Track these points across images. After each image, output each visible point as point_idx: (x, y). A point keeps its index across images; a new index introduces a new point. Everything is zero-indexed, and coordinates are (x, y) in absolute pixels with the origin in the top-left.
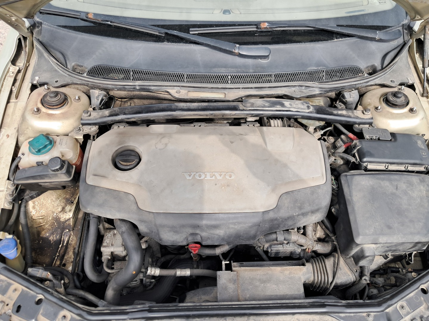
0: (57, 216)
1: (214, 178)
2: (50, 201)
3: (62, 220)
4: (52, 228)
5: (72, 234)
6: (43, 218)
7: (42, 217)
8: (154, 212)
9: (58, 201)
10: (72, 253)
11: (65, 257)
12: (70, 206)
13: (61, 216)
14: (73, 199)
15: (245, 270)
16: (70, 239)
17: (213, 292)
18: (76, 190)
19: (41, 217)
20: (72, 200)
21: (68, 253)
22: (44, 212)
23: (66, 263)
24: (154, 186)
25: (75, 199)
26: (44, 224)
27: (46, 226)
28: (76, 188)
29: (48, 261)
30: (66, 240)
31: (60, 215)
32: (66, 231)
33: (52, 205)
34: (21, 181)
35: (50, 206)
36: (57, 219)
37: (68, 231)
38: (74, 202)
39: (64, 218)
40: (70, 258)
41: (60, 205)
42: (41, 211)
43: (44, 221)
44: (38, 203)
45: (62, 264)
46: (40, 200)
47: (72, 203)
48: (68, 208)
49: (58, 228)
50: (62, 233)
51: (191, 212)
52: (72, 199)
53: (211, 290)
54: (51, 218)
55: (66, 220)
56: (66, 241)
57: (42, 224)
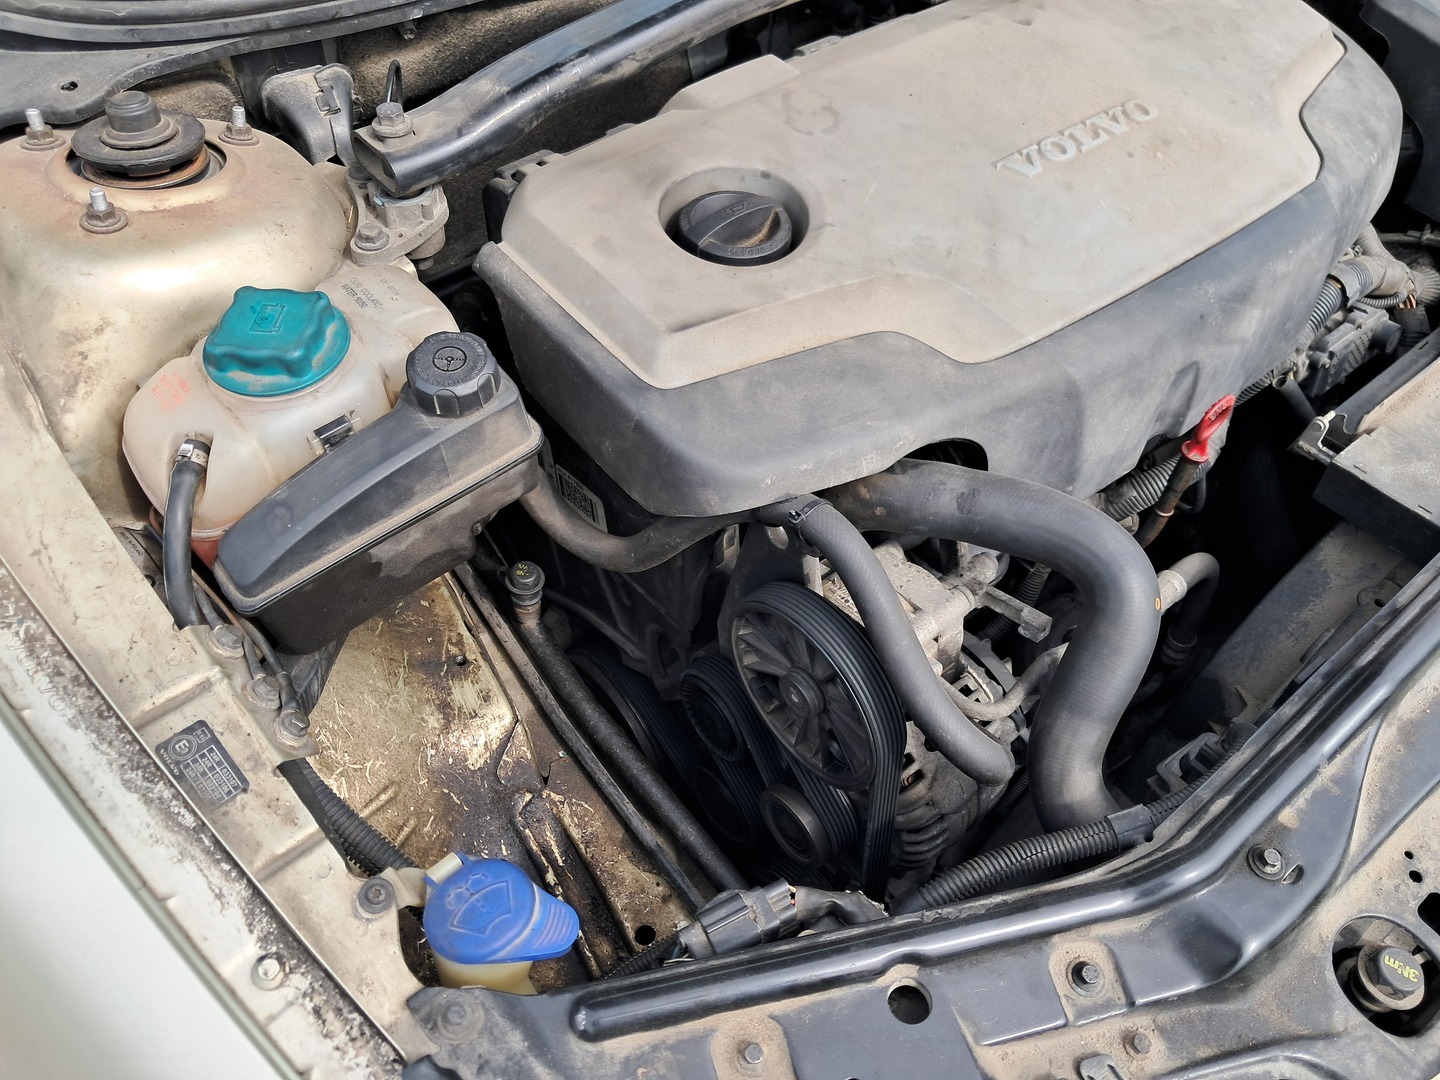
0: (446, 755)
1: (1104, 137)
2: (371, 701)
3: (476, 758)
4: (450, 825)
5: (557, 798)
6: (396, 794)
7: (390, 793)
8: (1034, 341)
9: (401, 684)
10: (630, 867)
11: (619, 903)
12: (467, 684)
13: (463, 742)
14: (454, 650)
15: (1393, 409)
16: (567, 821)
17: (1325, 571)
18: (429, 610)
19: (384, 797)
20: (451, 658)
21: (613, 877)
22: (379, 763)
23: (647, 921)
24: (950, 252)
25: (460, 643)
26: (412, 823)
27: (426, 830)
28: (425, 604)
29: (552, 974)
30: (551, 839)
31: (453, 740)
32: (521, 805)
33: (391, 716)
34: (282, 577)
35: (386, 722)
36: (451, 776)
37: (528, 797)
38: (470, 657)
39: (481, 742)
40: (643, 891)
41: (419, 700)
42: (369, 765)
43: (406, 807)
44: (333, 732)
45: (631, 934)
46: (331, 715)
47: (465, 662)
48: (464, 694)
49: (477, 811)
50: (512, 822)
51: (1145, 279)
52: (448, 651)
53: (1310, 571)
54: (424, 781)
55: (494, 747)
56: (552, 843)
57: (407, 830)
